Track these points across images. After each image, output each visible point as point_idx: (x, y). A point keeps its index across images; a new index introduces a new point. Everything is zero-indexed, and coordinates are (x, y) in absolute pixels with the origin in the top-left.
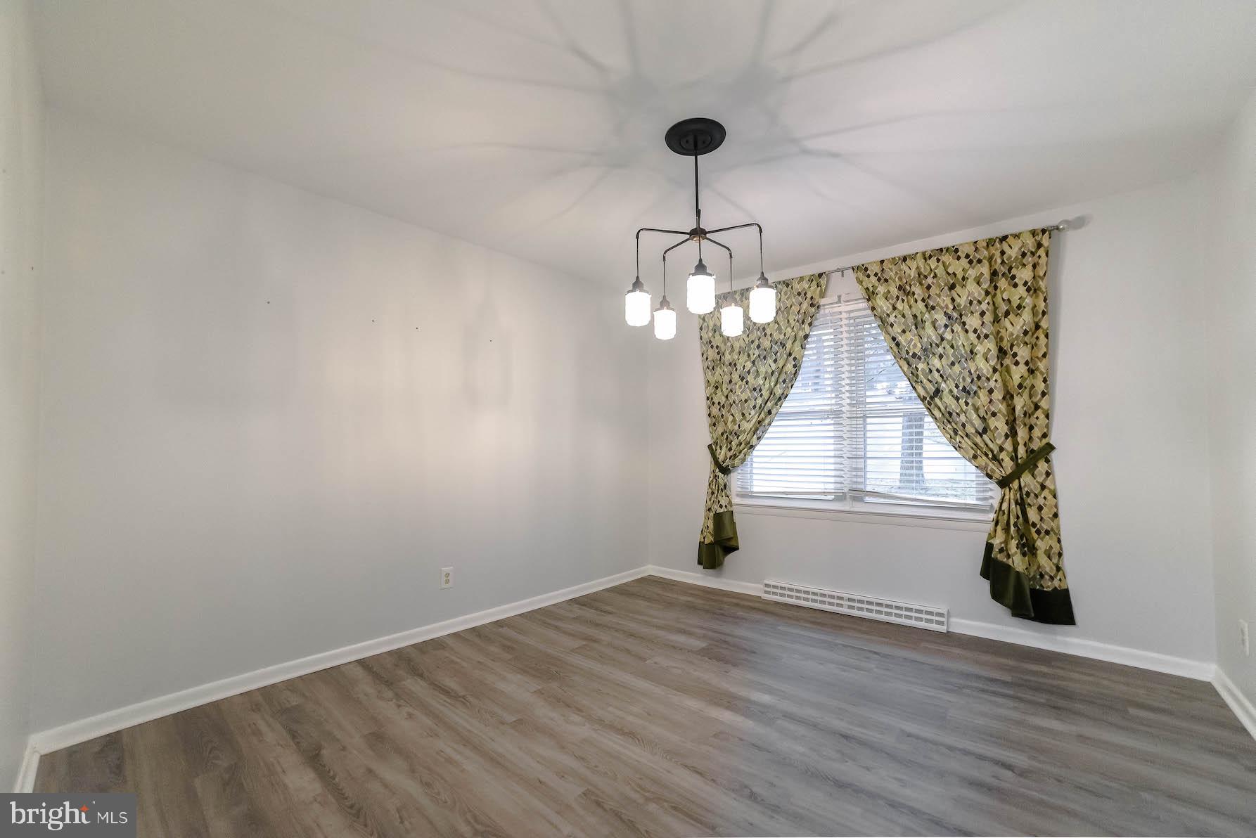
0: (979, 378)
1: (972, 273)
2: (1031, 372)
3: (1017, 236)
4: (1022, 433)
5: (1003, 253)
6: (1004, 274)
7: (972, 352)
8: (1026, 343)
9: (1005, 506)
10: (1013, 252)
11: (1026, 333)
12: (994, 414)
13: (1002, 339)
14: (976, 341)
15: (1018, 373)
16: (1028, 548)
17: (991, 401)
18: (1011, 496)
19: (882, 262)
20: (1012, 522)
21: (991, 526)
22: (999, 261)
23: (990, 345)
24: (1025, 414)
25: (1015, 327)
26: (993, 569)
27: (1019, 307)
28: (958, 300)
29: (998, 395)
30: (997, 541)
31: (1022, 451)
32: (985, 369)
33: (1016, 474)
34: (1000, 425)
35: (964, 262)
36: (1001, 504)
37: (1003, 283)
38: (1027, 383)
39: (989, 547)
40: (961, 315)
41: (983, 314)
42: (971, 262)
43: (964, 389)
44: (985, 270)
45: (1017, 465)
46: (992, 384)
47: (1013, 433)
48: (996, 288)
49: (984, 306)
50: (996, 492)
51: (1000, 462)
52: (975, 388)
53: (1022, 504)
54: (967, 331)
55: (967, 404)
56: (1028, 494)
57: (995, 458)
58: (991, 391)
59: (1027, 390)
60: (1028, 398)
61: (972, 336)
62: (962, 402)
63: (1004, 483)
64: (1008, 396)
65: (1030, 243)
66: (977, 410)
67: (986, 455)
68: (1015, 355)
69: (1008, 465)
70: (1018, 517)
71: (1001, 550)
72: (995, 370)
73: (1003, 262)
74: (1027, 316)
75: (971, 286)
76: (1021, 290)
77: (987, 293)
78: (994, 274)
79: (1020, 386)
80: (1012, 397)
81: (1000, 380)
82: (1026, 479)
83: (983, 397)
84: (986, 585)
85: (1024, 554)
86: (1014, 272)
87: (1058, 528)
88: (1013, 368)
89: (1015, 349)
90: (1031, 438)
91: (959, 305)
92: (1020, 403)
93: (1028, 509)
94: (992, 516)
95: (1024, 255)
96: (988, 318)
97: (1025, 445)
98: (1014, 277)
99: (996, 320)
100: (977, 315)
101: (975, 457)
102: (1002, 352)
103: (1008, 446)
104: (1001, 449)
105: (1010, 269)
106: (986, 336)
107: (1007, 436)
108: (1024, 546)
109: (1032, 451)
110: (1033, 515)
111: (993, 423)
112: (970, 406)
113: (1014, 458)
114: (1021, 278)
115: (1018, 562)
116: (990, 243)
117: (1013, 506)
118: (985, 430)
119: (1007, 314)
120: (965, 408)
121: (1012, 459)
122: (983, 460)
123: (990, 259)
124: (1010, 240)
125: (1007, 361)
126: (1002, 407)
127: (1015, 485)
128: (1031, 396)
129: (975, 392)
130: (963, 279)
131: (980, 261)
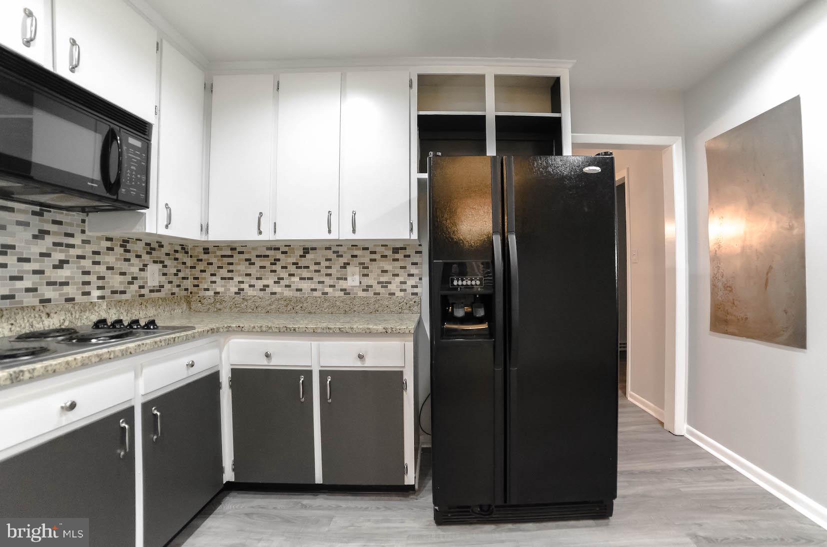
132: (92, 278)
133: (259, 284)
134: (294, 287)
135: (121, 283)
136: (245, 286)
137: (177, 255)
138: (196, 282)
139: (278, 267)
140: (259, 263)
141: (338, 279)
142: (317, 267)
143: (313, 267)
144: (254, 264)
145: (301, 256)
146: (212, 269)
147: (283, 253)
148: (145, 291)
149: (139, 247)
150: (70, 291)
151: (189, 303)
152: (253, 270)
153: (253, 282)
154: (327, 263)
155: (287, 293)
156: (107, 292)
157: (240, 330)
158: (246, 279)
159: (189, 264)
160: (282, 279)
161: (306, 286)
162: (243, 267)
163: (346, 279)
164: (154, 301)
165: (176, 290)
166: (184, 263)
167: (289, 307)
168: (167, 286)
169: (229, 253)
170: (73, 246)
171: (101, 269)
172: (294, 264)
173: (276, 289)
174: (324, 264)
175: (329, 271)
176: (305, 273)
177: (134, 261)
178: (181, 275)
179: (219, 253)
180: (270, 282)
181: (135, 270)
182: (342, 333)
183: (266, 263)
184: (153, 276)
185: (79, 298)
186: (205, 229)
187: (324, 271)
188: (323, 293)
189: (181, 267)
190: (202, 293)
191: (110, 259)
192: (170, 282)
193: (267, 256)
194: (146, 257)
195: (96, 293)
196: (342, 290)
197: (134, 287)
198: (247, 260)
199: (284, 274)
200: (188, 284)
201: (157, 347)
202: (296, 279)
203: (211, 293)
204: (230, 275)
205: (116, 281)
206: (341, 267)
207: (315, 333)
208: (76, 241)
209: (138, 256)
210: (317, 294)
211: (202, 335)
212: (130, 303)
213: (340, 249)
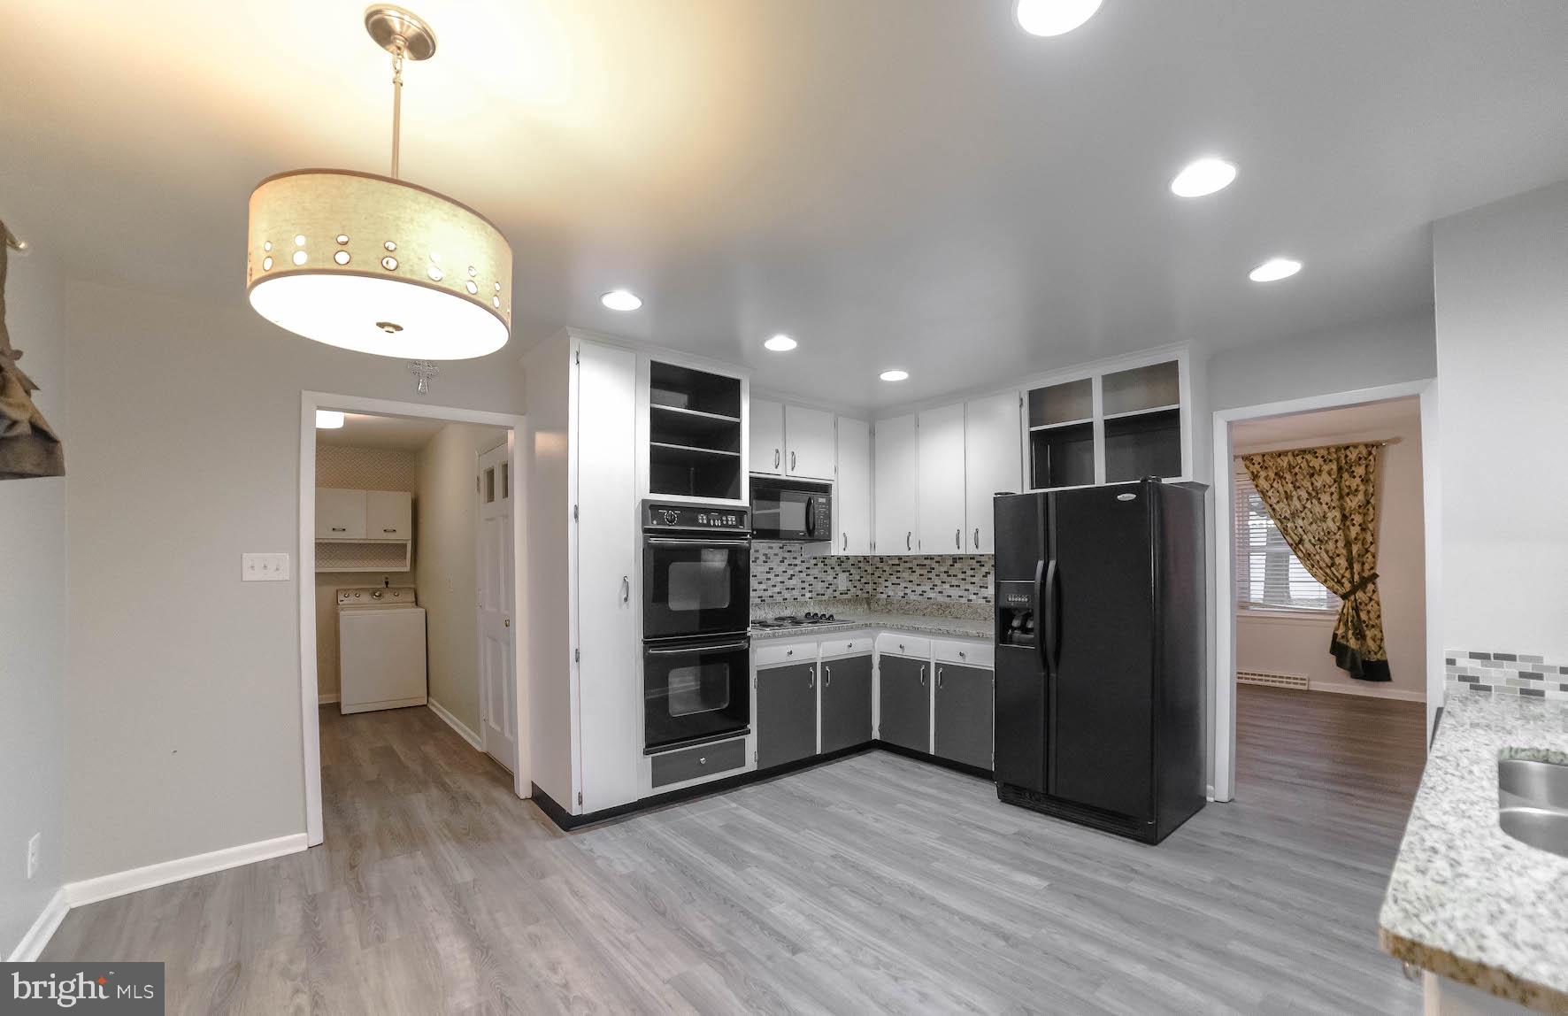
0: (1329, 533)
1: (1326, 468)
2: (1364, 530)
3: (1355, 446)
4: (1357, 567)
5: (1346, 456)
6: (1346, 470)
7: (1324, 517)
8: (1359, 513)
9: (1345, 611)
10: (1353, 456)
11: (1360, 507)
12: (1338, 555)
13: (1345, 509)
14: (1327, 510)
15: (1354, 531)
16: (1360, 636)
17: (1337, 547)
18: (1349, 604)
19: (1264, 456)
20: (1350, 620)
21: (1335, 624)
22: (1344, 461)
23: (1337, 514)
24: (1359, 555)
25: (1352, 503)
26: (1338, 649)
27: (1356, 490)
28: (1316, 484)
29: (1341, 544)
30: (1340, 632)
31: (1356, 578)
32: (1333, 527)
33: (1353, 591)
34: (1342, 562)
35: (1320, 460)
36: (1343, 609)
37: (1346, 475)
38: (1361, 537)
39: (1335, 635)
40: (1317, 494)
41: (1332, 494)
42: (1325, 461)
43: (1319, 539)
44: (1334, 466)
45: (1353, 586)
46: (1337, 537)
47: (1350, 567)
48: (1341, 477)
49: (1333, 489)
50: (1340, 602)
51: (1342, 585)
52: (1326, 539)
53: (1356, 609)
54: (1321, 504)
55: (1321, 548)
56: (1360, 604)
57: (1339, 582)
58: (1337, 541)
59: (1360, 542)
60: (1361, 546)
61: (1325, 507)
62: (1317, 547)
63: (1344, 597)
64: (1348, 545)
65: (1364, 452)
66: (1327, 552)
67: (1333, 580)
68: (1353, 520)
69: (1348, 586)
70: (1353, 617)
71: (1343, 637)
72: (1339, 529)
73: (1346, 462)
74: (1361, 496)
75: (1325, 476)
76: (1358, 480)
77: (1335, 481)
78: (1340, 469)
79: (1356, 539)
80: (1351, 545)
81: (1342, 535)
82: (1359, 594)
83: (1331, 546)
84: (1333, 659)
85: (1358, 639)
86: (1353, 469)
87: (1381, 624)
88: (1352, 528)
89: (1353, 516)
90: (1363, 570)
91: (1316, 487)
92: (1355, 549)
93: (1361, 614)
94: (1338, 617)
95: (1360, 458)
96: (1335, 496)
97: (1359, 574)
98: (1353, 472)
99: (1341, 497)
100: (1328, 494)
101: (1326, 581)
102: (1344, 517)
103: (1348, 574)
104: (1343, 577)
105: (1351, 467)
106: (1334, 508)
107: (1347, 569)
108: (1357, 634)
109: (1364, 577)
110: (1363, 616)
111: (1337, 560)
112: (1323, 551)
113: (1351, 581)
114: (1358, 473)
115: (1353, 643)
116: (1338, 449)
117: (1350, 610)
118: (1333, 565)
119: (1348, 494)
120: (1319, 551)
121: (1350, 582)
122: (1331, 583)
123: (1338, 459)
124: (1351, 448)
125: (1348, 523)
126: (1344, 552)
127: (1352, 598)
128: (1363, 544)
129: (1327, 541)
130: (1320, 471)
131: (1331, 461)
132: (806, 585)
133: (919, 590)
134: (945, 593)
135: (822, 588)
136: (908, 591)
137: (860, 565)
138: (875, 587)
139: (932, 575)
140: (919, 571)
141: (980, 587)
142: (963, 576)
143: (961, 576)
144: (914, 572)
145: (951, 565)
146: (885, 575)
147: (937, 562)
148: (837, 594)
149: (833, 562)
150: (796, 593)
151: (869, 604)
152: (914, 577)
153: (915, 588)
154: (972, 572)
155: (941, 599)
156: (814, 594)
157: (885, 627)
158: (909, 585)
159: (870, 571)
160: (936, 586)
161: (955, 592)
162: (906, 575)
163: (987, 588)
164: (843, 602)
165: (859, 593)
166: (866, 571)
167: (941, 611)
168: (853, 590)
169: (897, 562)
170: (796, 565)
171: (811, 578)
172: (945, 572)
173: (932, 595)
174: (970, 573)
175: (974, 580)
176: (955, 582)
177: (830, 571)
178: (863, 580)
179: (890, 562)
180: (927, 588)
181: (830, 578)
182: (948, 634)
183: (924, 572)
184: (842, 582)
185: (800, 598)
186: (873, 546)
187: (970, 579)
188: (969, 600)
189: (864, 574)
190: (879, 596)
191: (815, 572)
192: (855, 587)
193: (925, 565)
194: (837, 568)
195: (808, 595)
196: (984, 598)
197: (830, 591)
198: (910, 568)
199: (938, 582)
200: (869, 587)
201: (829, 631)
202: (947, 586)
203: (884, 596)
204: (898, 581)
205: (819, 587)
206: (983, 576)
207: (931, 633)
208: (798, 562)
209: (832, 568)
210: (963, 600)
211: (858, 627)
212: (827, 603)
213: (982, 559)
